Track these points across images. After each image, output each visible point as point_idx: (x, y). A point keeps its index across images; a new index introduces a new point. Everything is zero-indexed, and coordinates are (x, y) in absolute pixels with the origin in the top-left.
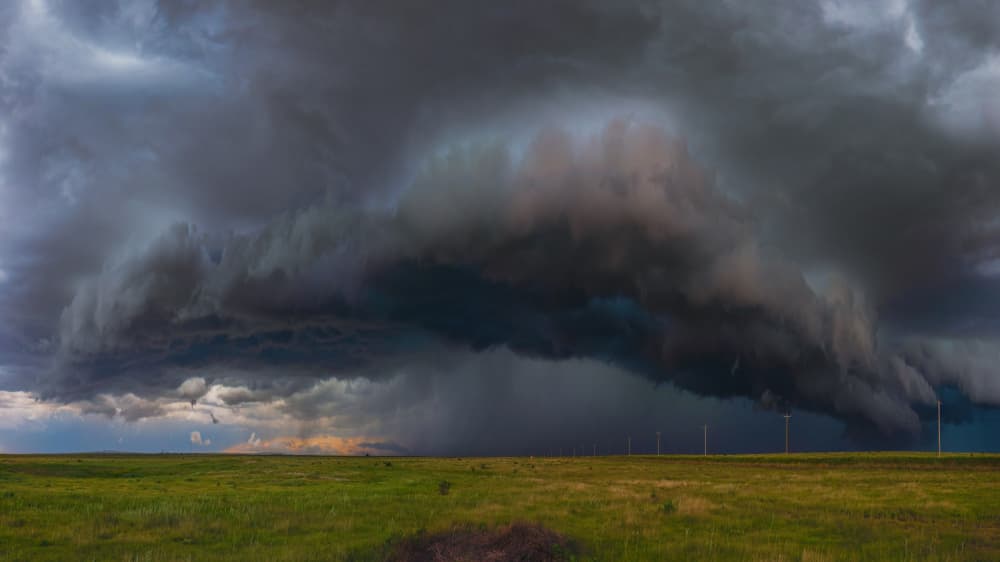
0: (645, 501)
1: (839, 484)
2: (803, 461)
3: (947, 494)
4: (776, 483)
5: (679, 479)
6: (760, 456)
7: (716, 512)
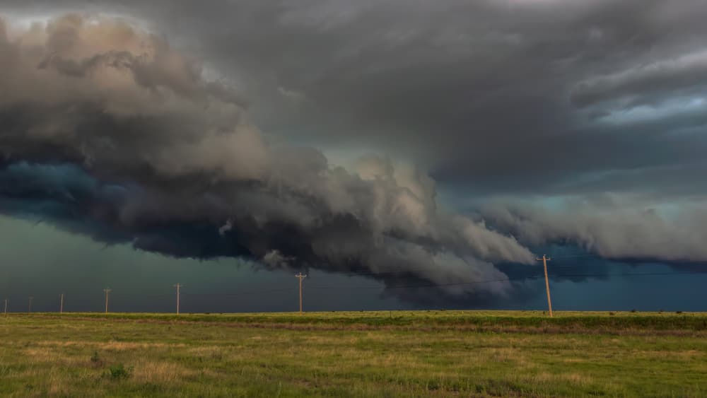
0: (81, 365)
1: (385, 348)
2: (328, 321)
3: (575, 364)
4: (286, 346)
5: (136, 341)
6: (261, 315)
7: (191, 379)
